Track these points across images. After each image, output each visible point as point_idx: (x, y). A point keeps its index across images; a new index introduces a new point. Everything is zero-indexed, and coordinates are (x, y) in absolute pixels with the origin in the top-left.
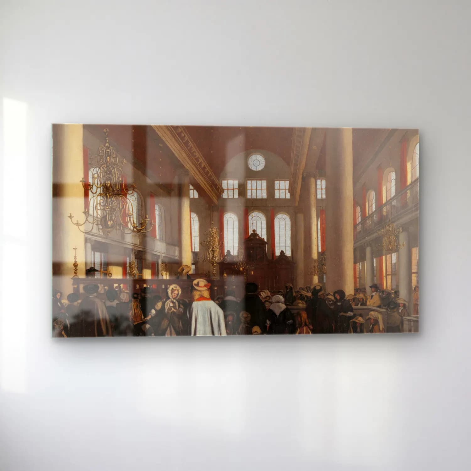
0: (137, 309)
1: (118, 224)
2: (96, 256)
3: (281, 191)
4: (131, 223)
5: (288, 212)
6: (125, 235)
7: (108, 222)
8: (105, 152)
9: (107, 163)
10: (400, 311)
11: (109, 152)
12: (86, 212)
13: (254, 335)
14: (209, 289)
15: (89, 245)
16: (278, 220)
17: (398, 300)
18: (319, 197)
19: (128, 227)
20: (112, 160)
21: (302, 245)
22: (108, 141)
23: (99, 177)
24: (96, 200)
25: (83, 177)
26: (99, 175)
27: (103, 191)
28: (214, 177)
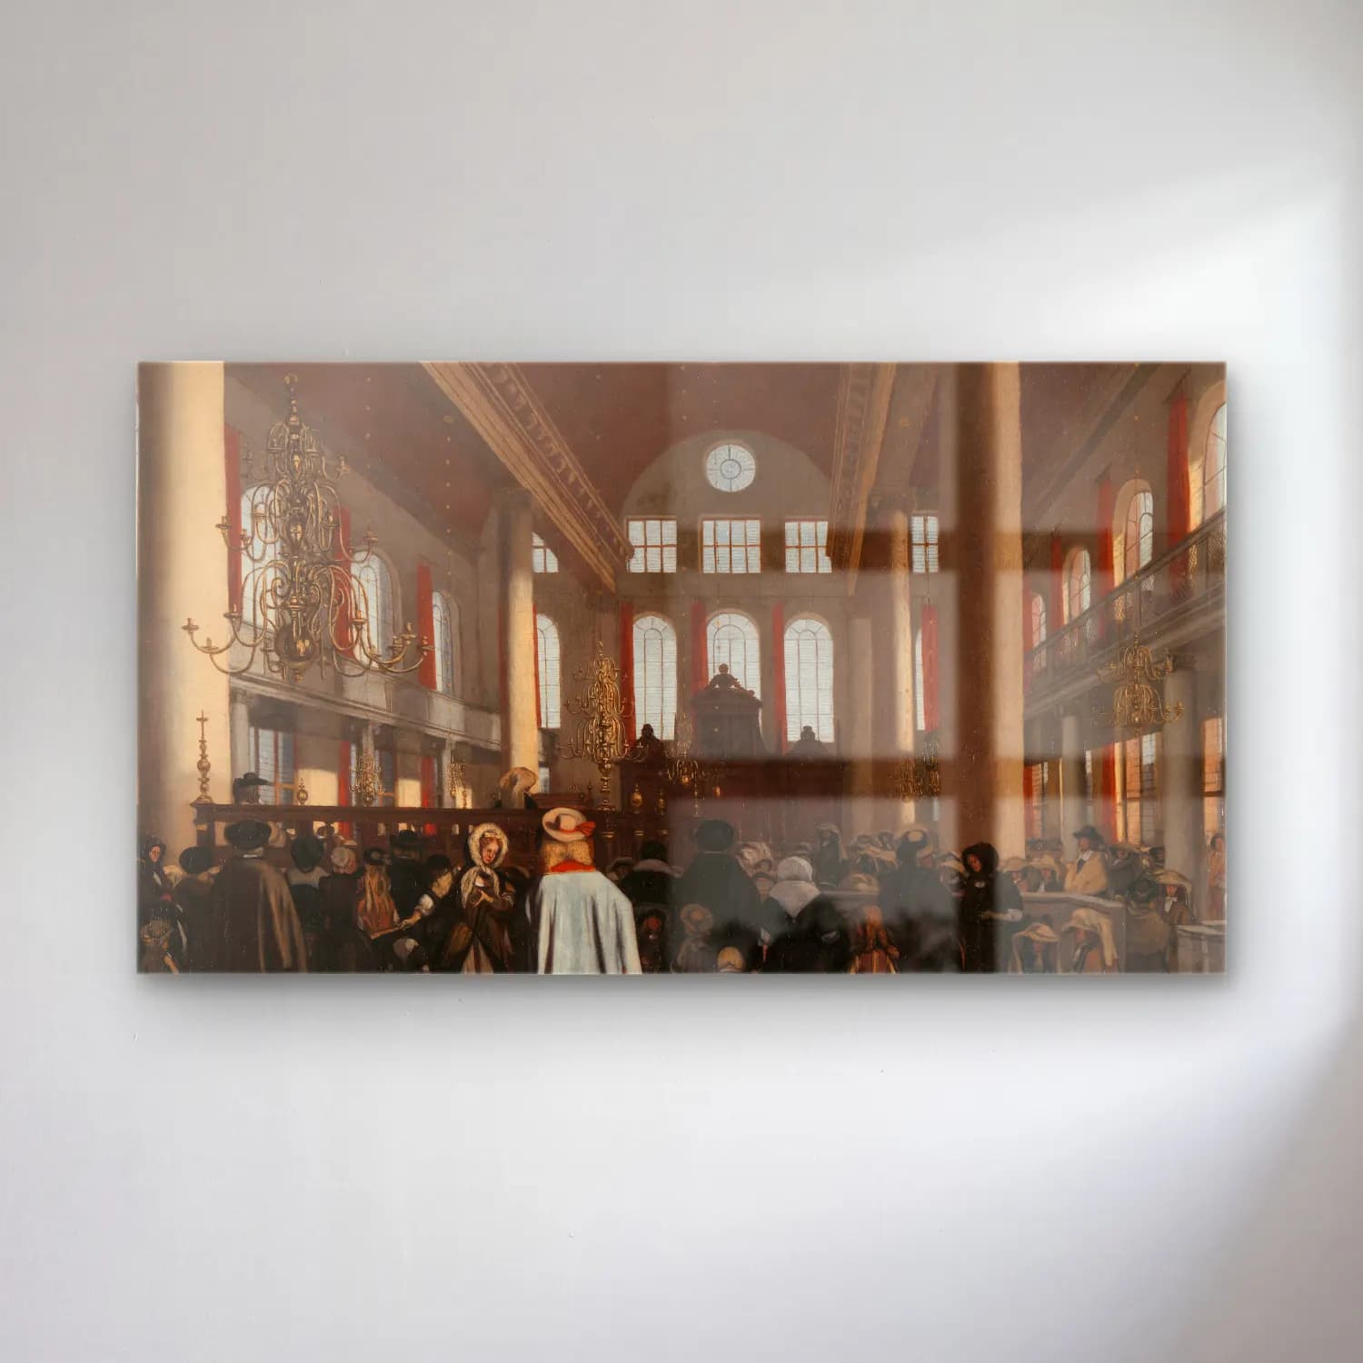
0: (379, 895)
1: (325, 649)
2: (261, 740)
3: (803, 552)
4: (362, 645)
5: (827, 616)
6: (345, 678)
7: (296, 643)
8: (289, 442)
9: (292, 471)
10: (1168, 907)
11: (298, 440)
12: (234, 615)
13: (725, 972)
14: (589, 837)
15: (242, 710)
16: (796, 636)
17: (1162, 874)
18: (919, 568)
19: (353, 655)
20: (308, 464)
21: (866, 711)
22: (295, 410)
23: (270, 513)
24: (261, 580)
25: (225, 515)
26: (270, 509)
27: (282, 554)
28: (603, 513)
